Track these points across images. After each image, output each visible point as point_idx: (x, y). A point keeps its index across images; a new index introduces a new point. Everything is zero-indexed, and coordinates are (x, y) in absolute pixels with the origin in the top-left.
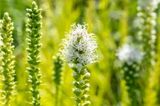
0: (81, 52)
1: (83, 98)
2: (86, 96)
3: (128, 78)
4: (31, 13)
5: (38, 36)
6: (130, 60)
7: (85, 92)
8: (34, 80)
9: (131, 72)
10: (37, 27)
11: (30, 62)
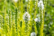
0: (27, 18)
1: (28, 29)
2: (28, 28)
3: (37, 26)
4: (15, 9)
5: (17, 15)
6: (38, 21)
7: (28, 27)
8: (16, 25)
9: (38, 24)
10: (17, 13)
11: (15, 21)
